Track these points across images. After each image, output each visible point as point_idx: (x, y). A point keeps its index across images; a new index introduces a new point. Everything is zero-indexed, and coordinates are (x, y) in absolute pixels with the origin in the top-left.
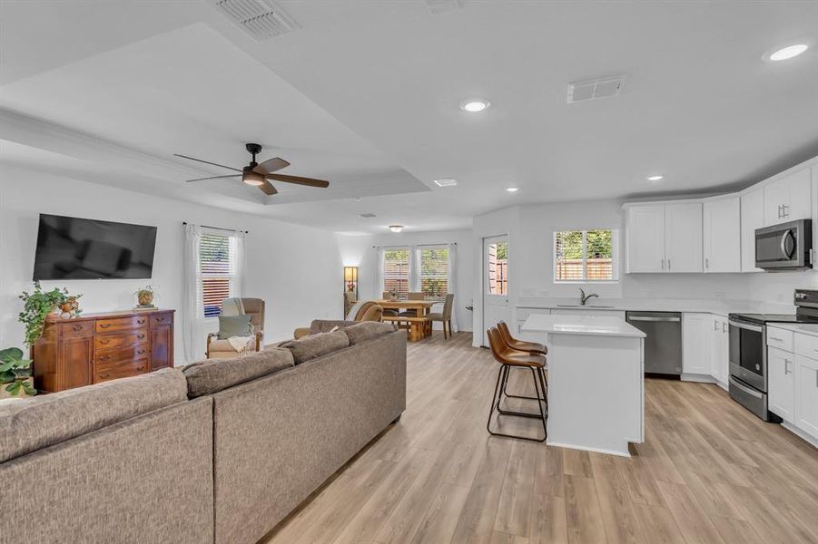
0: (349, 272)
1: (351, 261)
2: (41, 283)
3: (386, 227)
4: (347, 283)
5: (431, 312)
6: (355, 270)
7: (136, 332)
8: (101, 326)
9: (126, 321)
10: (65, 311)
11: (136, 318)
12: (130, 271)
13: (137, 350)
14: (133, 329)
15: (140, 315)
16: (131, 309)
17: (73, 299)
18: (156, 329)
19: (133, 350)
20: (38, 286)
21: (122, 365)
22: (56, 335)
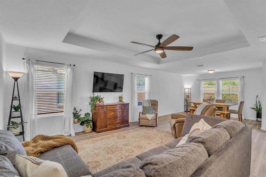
0: (187, 90)
1: (188, 86)
2: (95, 93)
3: (206, 71)
4: (186, 95)
5: (230, 109)
6: (189, 89)
7: (118, 110)
8: (109, 108)
9: (115, 106)
10: (100, 102)
11: (118, 106)
12: (117, 90)
13: (118, 116)
14: (117, 109)
15: (119, 105)
16: (117, 102)
17: (102, 98)
18: (124, 109)
19: (117, 116)
20: (94, 94)
21: (114, 121)
22: (97, 110)
